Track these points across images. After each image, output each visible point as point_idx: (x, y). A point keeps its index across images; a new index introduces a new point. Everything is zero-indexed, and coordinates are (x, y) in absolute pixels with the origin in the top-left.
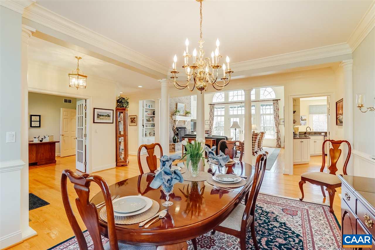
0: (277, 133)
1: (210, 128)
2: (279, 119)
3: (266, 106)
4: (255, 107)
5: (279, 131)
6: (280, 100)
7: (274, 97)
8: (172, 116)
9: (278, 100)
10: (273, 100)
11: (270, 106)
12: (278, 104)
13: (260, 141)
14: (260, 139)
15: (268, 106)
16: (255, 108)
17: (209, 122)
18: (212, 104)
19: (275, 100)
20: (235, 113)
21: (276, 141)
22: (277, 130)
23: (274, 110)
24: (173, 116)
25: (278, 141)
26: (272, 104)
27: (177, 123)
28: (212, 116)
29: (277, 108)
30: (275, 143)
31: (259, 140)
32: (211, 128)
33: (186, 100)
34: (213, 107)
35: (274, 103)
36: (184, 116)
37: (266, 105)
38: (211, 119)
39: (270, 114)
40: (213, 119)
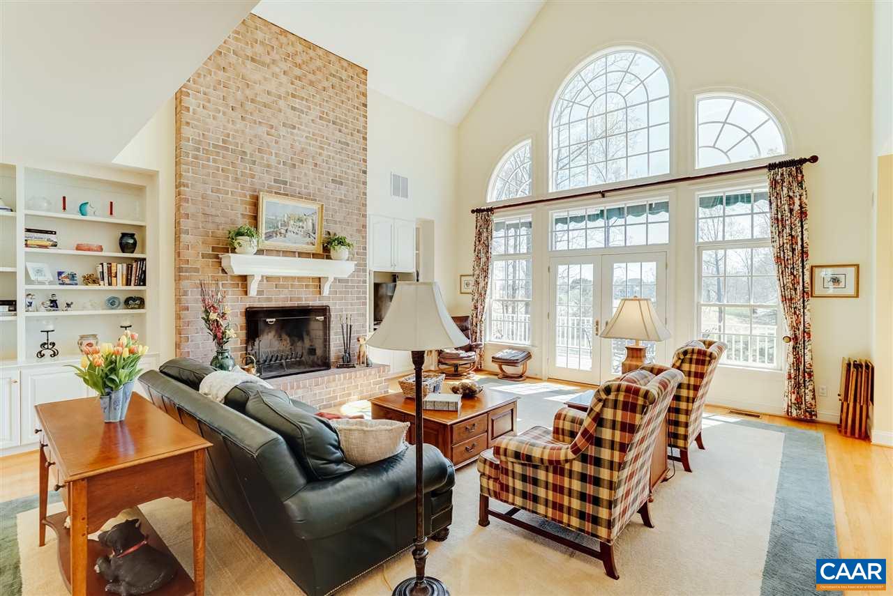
0: (792, 343)
1: (476, 308)
2: (807, 267)
3: (728, 204)
4: (667, 211)
5: (807, 333)
6: (814, 159)
7: (774, 146)
8: (217, 257)
9: (803, 161)
10: (771, 167)
11: (749, 201)
12: (800, 184)
13: (683, 405)
14: (684, 393)
15: (740, 204)
16: (667, 214)
17: (472, 280)
18: (484, 210)
19: (781, 165)
20: (578, 243)
21: (786, 385)
22: (795, 328)
23: (778, 221)
24: (224, 256)
25: (797, 386)
26: (765, 187)
27: (253, 288)
28: (484, 259)
29: (797, 207)
30: (778, 398)
31: (677, 398)
32: (480, 307)
33: (332, 185)
34: (487, 222)
35: (774, 184)
36: (315, 256)
37: (728, 198)
38: (477, 272)
39: (752, 243)
40: (485, 271)
